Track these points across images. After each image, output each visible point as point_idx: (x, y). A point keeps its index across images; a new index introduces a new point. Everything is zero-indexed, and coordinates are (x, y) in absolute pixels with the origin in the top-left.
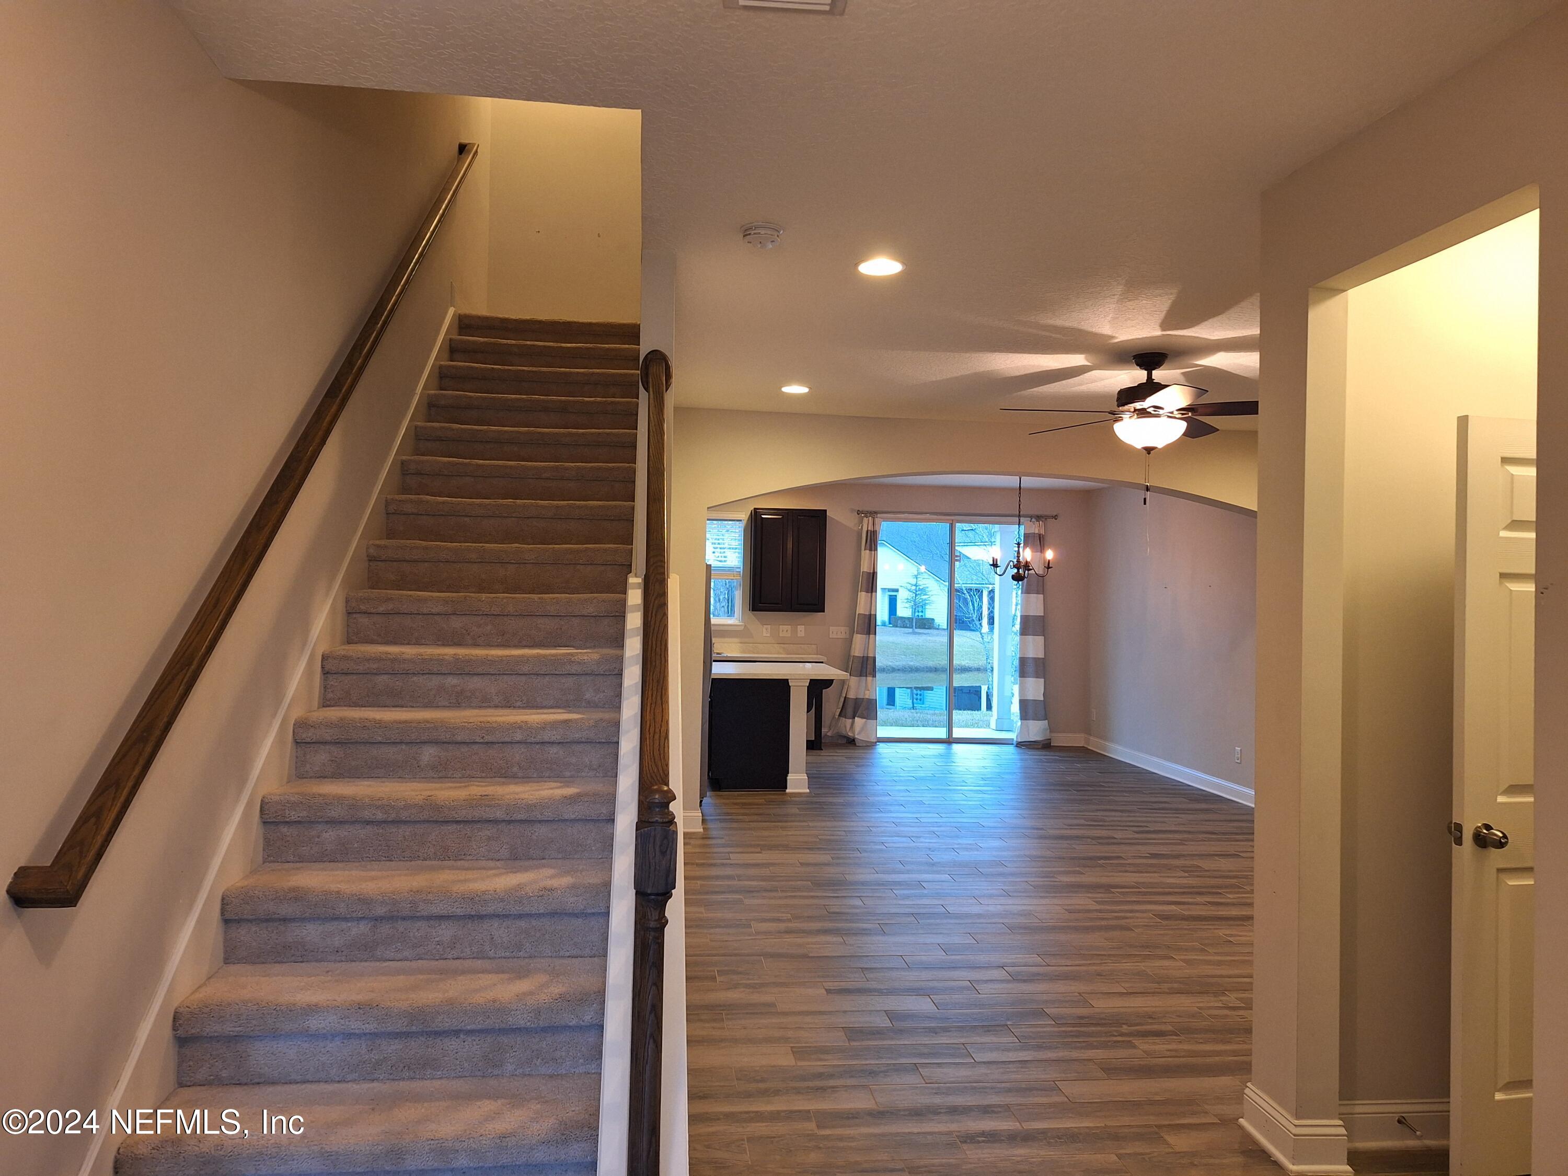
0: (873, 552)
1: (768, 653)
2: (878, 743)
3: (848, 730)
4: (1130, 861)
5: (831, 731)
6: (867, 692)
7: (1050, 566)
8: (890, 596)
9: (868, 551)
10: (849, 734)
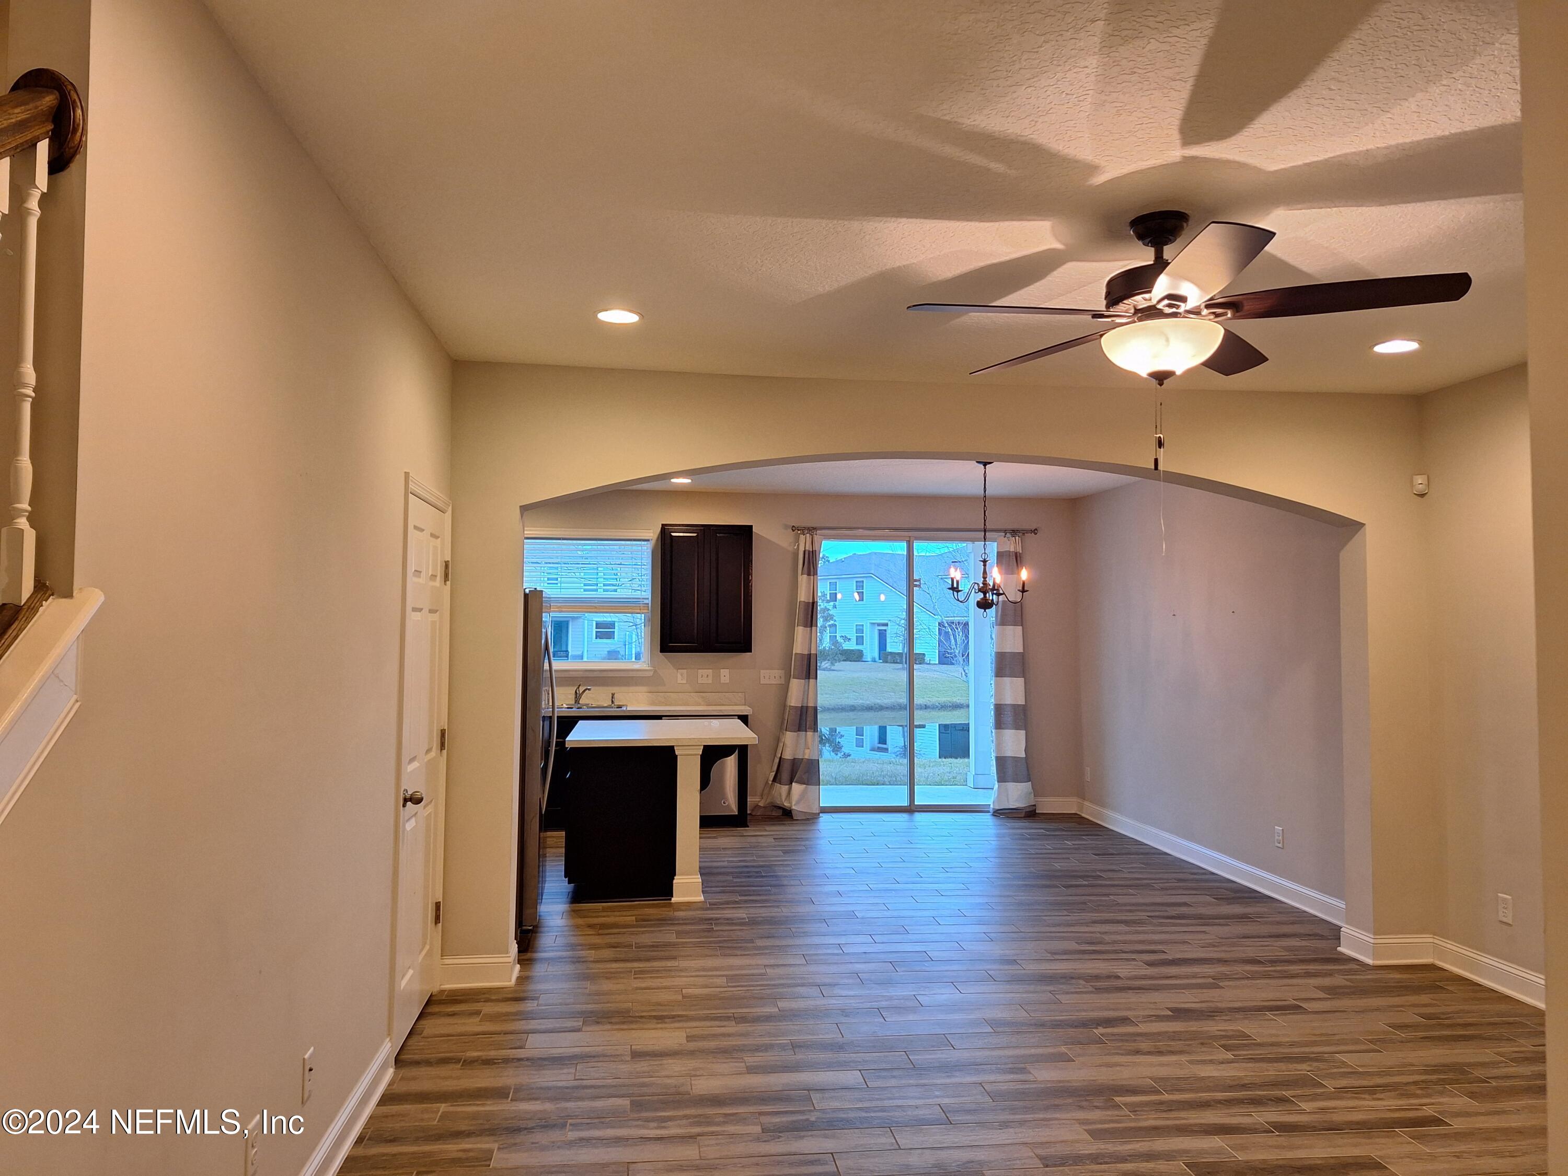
0: (812, 577)
1: (684, 705)
2: (821, 815)
3: (784, 799)
4: (1143, 1028)
5: (763, 801)
6: (807, 751)
7: (1026, 589)
8: (879, 630)
9: (805, 576)
10: (785, 804)
